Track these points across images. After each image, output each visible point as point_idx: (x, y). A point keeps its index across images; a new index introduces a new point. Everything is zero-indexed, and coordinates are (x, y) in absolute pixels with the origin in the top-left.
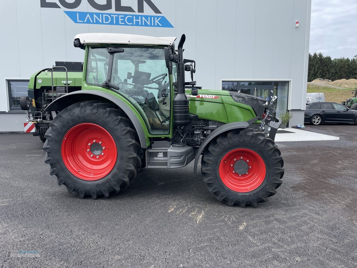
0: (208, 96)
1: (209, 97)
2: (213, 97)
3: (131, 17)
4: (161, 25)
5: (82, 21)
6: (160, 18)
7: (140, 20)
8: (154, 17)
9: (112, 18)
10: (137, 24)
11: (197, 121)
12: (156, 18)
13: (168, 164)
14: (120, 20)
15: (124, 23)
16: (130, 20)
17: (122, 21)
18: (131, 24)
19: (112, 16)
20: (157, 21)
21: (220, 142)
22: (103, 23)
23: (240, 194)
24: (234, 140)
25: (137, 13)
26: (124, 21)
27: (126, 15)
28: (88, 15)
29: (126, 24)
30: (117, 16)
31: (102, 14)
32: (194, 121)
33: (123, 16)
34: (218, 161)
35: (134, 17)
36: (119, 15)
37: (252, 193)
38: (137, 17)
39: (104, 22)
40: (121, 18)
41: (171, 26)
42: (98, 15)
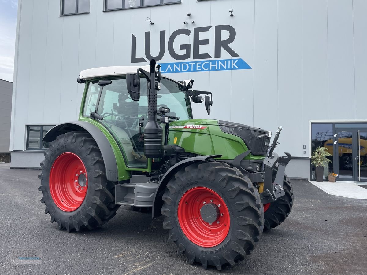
0: (196, 126)
1: (196, 128)
2: (200, 127)
3: (208, 63)
4: (237, 67)
5: (164, 72)
6: (237, 61)
7: (216, 65)
8: (231, 60)
9: (190, 66)
10: (214, 69)
11: (186, 155)
12: (233, 61)
13: (135, 201)
14: (197, 66)
15: (201, 70)
16: (207, 66)
17: (199, 68)
18: (208, 69)
19: (190, 64)
20: (233, 64)
21: (178, 178)
22: (181, 71)
23: (201, 249)
24: (192, 175)
25: (214, 59)
26: (201, 68)
27: (203, 62)
28: (169, 66)
29: (203, 70)
30: (195, 63)
31: (181, 63)
32: (182, 155)
33: (200, 63)
34: (176, 201)
35: (211, 62)
36: (196, 62)
37: (214, 250)
38: (214, 62)
39: (183, 70)
40: (199, 65)
41: (249, 68)
42: (177, 64)
